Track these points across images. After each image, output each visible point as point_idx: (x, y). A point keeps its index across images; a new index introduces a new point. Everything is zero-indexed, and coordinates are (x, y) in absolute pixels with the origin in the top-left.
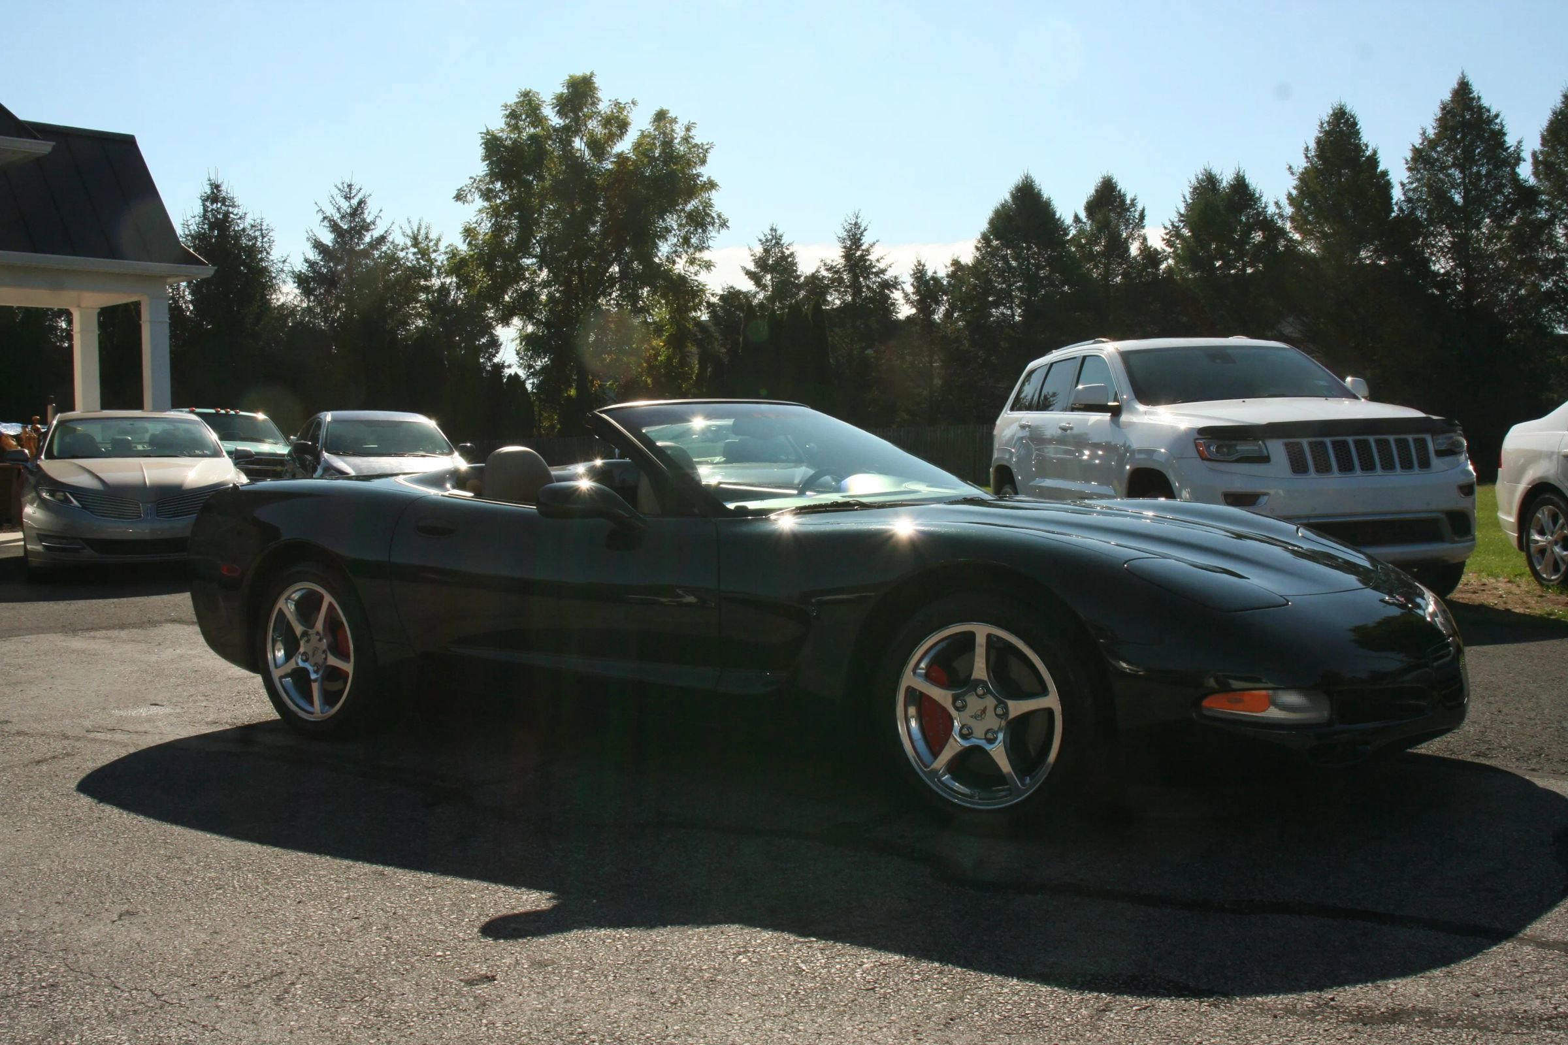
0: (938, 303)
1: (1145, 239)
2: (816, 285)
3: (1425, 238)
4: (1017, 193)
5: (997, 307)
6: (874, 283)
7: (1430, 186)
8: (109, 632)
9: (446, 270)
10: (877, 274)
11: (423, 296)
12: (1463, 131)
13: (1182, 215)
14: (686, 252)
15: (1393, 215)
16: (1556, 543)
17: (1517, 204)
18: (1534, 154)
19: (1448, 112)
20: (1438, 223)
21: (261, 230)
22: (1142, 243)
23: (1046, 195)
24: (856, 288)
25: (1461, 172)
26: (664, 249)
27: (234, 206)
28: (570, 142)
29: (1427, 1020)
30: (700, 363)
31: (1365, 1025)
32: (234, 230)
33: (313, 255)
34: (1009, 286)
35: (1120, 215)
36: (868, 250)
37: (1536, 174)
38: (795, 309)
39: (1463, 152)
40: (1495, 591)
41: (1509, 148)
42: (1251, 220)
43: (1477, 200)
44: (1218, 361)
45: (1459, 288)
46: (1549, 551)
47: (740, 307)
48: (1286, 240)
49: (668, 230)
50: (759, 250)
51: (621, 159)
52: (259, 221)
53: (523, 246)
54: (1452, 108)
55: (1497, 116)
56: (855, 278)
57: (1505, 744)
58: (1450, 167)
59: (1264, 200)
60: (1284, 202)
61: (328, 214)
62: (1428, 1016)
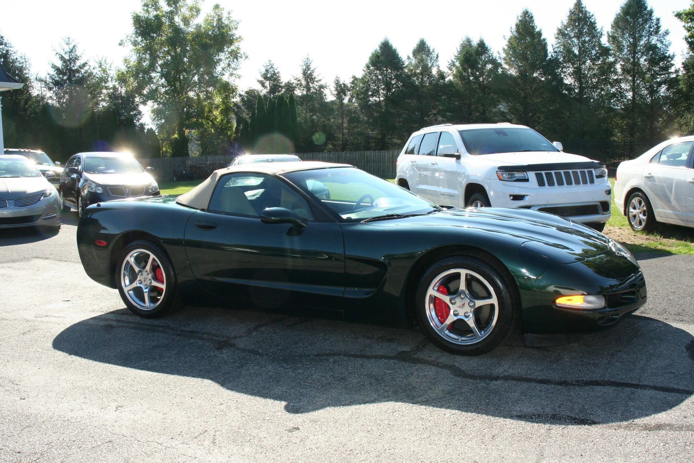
0: (345, 95)
1: (439, 67)
2: (290, 87)
3: (562, 68)
4: (381, 45)
5: (373, 96)
6: (316, 85)
7: (564, 46)
8: (8, 264)
9: (115, 79)
10: (317, 82)
11: (104, 91)
12: (578, 21)
13: (456, 56)
14: (229, 71)
15: (548, 58)
16: (641, 213)
17: (601, 55)
18: (608, 33)
19: (572, 13)
20: (567, 62)
21: (25, 59)
22: (438, 69)
23: (394, 47)
24: (308, 88)
25: (577, 40)
26: (219, 69)
27: (11, 47)
28: (173, 19)
29: (672, 428)
30: (237, 122)
31: (650, 431)
32: (12, 59)
33: (53, 72)
34: (378, 87)
35: (428, 56)
36: (313, 71)
37: (609, 41)
38: (281, 98)
39: (579, 31)
40: (615, 233)
41: (597, 29)
42: (486, 59)
43: (583, 51)
44: (501, 135)
45: (576, 91)
46: (637, 216)
47: (254, 97)
48: (502, 68)
49: (220, 60)
50: (263, 71)
51: (198, 27)
52: (24, 55)
53: (152, 67)
54: (574, 11)
55: (593, 15)
56: (308, 83)
57: (650, 307)
58: (573, 38)
59: (492, 50)
60: (501, 52)
61: (58, 52)
62: (671, 426)
